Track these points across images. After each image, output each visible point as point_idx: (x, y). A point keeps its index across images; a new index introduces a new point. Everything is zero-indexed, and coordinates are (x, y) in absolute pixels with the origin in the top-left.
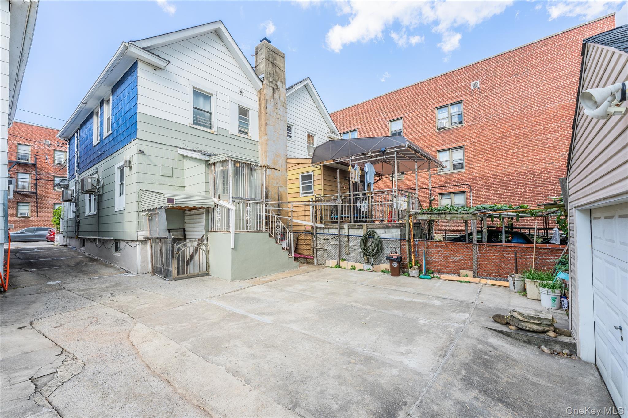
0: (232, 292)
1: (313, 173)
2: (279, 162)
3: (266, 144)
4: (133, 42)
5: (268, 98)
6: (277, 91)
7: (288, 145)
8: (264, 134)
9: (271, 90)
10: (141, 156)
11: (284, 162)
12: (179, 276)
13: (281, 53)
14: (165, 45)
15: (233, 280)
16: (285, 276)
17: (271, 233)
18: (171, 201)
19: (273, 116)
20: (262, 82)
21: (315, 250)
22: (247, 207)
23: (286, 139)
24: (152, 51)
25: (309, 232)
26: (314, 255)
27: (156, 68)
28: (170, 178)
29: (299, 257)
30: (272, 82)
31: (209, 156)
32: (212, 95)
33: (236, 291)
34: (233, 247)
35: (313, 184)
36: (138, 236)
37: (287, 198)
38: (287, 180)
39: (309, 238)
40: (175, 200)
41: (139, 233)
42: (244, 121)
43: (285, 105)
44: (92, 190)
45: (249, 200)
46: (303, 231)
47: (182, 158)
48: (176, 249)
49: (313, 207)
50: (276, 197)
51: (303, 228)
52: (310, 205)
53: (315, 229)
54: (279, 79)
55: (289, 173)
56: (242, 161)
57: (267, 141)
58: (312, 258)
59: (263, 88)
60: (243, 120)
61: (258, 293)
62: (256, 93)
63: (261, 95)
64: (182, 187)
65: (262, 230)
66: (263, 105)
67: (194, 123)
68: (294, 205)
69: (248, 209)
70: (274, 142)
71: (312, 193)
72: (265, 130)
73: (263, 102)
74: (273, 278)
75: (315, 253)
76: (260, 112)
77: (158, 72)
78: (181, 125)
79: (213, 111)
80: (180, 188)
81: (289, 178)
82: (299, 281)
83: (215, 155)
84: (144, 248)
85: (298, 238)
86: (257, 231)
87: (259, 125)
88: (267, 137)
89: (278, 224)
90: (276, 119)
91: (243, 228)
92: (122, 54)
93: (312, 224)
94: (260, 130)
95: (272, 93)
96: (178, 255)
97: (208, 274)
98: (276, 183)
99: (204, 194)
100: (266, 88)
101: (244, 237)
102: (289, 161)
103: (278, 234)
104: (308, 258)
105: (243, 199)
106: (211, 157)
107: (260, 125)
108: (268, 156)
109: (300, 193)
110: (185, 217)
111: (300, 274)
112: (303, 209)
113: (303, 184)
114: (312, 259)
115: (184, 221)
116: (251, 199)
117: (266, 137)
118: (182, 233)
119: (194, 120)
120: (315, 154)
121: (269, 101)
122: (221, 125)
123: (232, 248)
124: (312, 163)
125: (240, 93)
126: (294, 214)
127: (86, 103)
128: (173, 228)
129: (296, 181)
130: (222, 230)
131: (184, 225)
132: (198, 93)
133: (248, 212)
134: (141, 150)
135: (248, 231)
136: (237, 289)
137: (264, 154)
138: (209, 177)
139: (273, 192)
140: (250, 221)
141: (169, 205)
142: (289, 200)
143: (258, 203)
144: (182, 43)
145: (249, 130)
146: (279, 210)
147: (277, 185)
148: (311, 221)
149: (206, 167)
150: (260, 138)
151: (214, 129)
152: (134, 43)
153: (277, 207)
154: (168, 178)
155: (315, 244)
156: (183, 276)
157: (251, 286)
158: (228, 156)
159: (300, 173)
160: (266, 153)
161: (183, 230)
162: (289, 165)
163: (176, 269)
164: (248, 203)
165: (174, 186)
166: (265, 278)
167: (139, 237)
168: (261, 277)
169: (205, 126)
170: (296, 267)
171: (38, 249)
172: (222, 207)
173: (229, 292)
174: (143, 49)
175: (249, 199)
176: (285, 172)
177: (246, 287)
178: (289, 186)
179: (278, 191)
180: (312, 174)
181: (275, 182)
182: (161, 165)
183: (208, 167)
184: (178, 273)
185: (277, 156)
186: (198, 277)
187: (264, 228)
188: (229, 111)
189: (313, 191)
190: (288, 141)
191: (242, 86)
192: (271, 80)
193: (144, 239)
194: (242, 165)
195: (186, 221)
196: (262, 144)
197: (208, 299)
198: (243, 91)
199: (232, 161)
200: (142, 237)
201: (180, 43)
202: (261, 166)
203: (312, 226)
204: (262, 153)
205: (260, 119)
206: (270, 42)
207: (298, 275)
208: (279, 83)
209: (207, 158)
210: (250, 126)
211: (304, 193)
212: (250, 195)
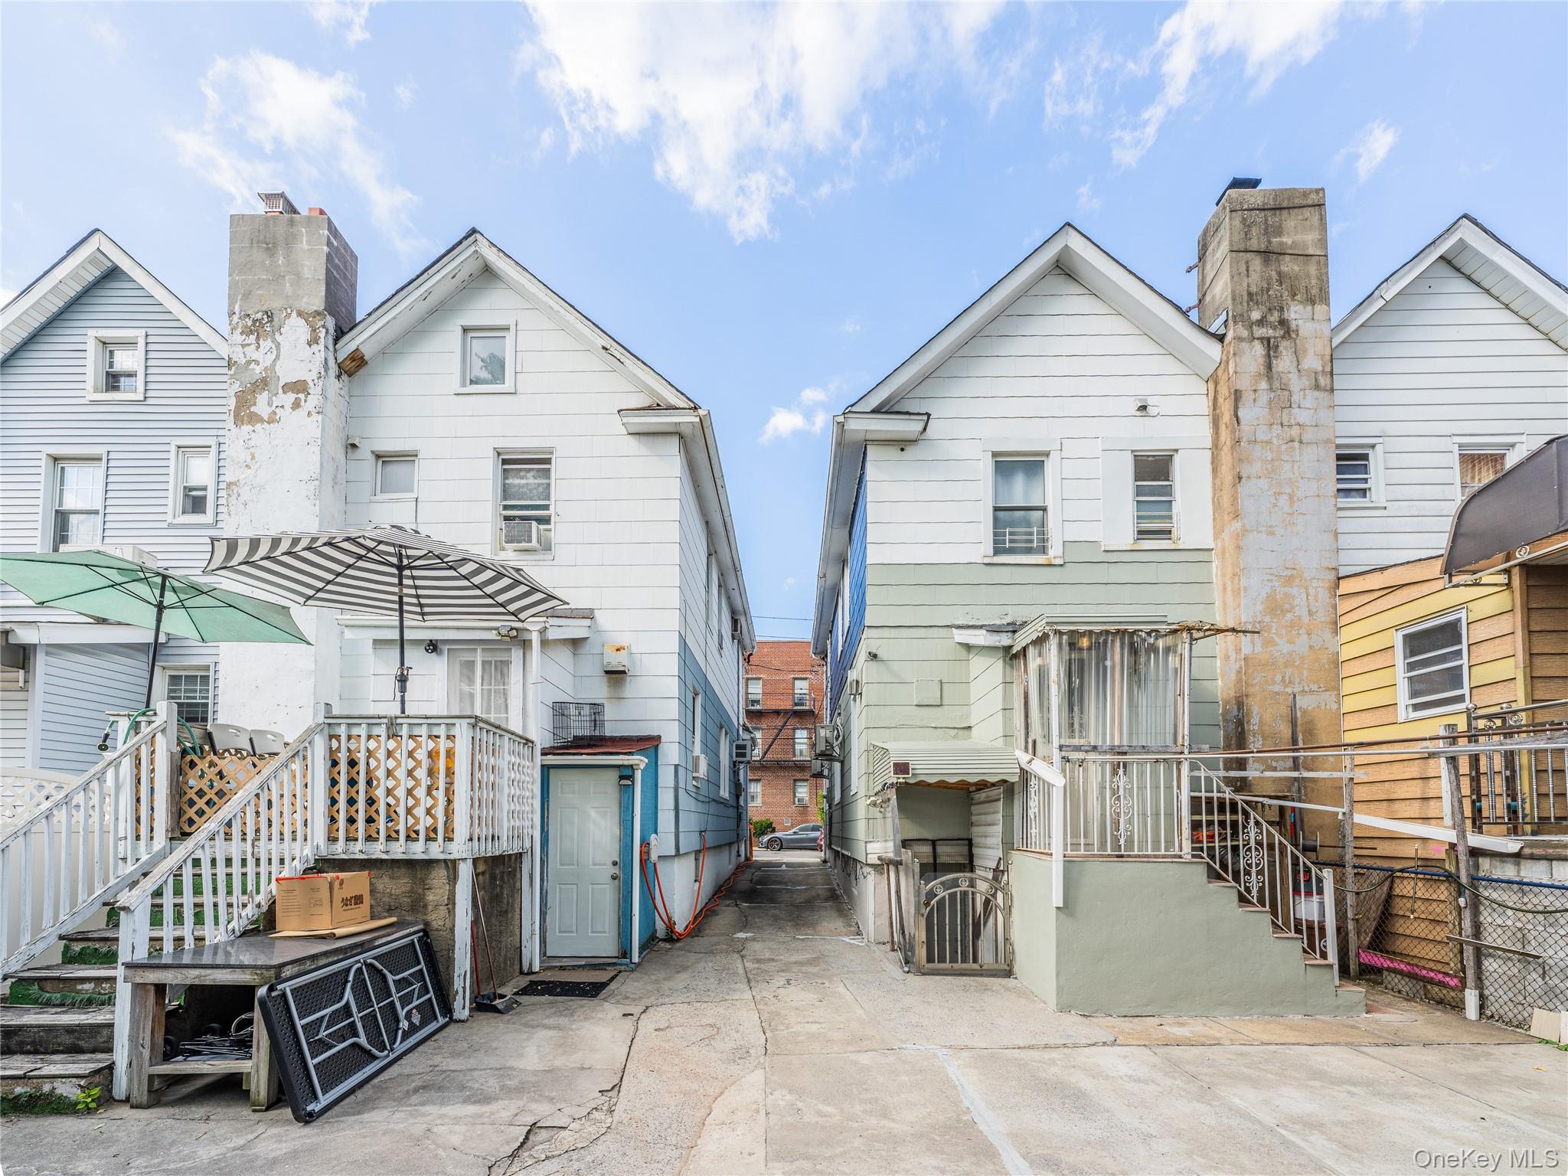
0: (1030, 1047)
1: (1463, 615)
2: (1296, 602)
3: (1238, 547)
4: (852, 406)
5: (1244, 384)
6: (1284, 345)
7: (1343, 526)
8: (1232, 516)
9: (1259, 349)
10: (873, 664)
11: (1324, 595)
12: (930, 965)
13: (1305, 194)
14: (925, 377)
15: (1064, 1008)
16: (1265, 1038)
17: (1217, 867)
18: (901, 768)
19: (1269, 442)
20: (1221, 338)
21: (1469, 951)
22: (1115, 773)
23: (1332, 509)
24: (895, 409)
25: (1435, 870)
26: (1463, 970)
27: (903, 444)
28: (934, 709)
29: (1389, 969)
30: (1261, 322)
31: (1010, 634)
32: (1047, 454)
33: (1046, 1047)
34: (1061, 906)
35: (1464, 661)
36: (867, 854)
37: (1338, 731)
38: (1336, 663)
39: (1443, 892)
40: (911, 767)
41: (869, 846)
42: (1154, 496)
43: (1323, 381)
44: (827, 752)
45: (1125, 753)
46: (1411, 863)
47: (963, 652)
48: (925, 892)
49: (1453, 760)
50: (1286, 732)
51: (1408, 850)
52: (1432, 755)
53: (1463, 858)
54: (1294, 295)
55: (1346, 634)
56: (1097, 628)
57: (1239, 536)
58: (1453, 982)
59: (1225, 358)
60: (1151, 495)
61: (1107, 1077)
62: (1202, 388)
63: (1219, 388)
64: (964, 728)
65: (1177, 852)
66: (1226, 417)
67: (997, 552)
68: (1358, 760)
69: (1121, 784)
70: (1271, 533)
71: (1460, 699)
72: (1234, 499)
73: (1226, 408)
74: (1212, 1032)
75: (1470, 963)
76: (1216, 447)
77: (911, 452)
78: (962, 567)
79: (1050, 503)
80: (960, 732)
81: (1346, 653)
82: (1318, 1075)
83: (1024, 624)
84: (880, 883)
85: (1391, 888)
86: (1156, 856)
87: (1214, 490)
88: (1239, 524)
89: (1252, 835)
90: (1284, 447)
91: (1103, 845)
92: (840, 444)
93: (1451, 836)
94: (1217, 507)
95: (1261, 361)
96: (928, 909)
97: (1009, 973)
98: (1283, 680)
99: (1000, 743)
100: (1234, 354)
101: (1101, 875)
102: (1345, 587)
103: (1254, 870)
104: (1431, 981)
105: (1099, 749)
106: (1017, 635)
107: (1217, 489)
108: (1246, 589)
109: (1401, 708)
110: (973, 807)
111: (1347, 1044)
112: (1414, 770)
113: (1411, 667)
114: (1452, 989)
115: (969, 818)
116: (1132, 749)
117: (1237, 526)
118: (966, 849)
119: (995, 542)
120: (1463, 530)
121: (1247, 397)
122: (1073, 533)
123: (1058, 908)
124: (1449, 570)
125: (1139, 413)
126: (1361, 793)
127: (825, 576)
128: (943, 837)
129: (1380, 661)
130: (1035, 848)
131: (969, 830)
132: (1006, 466)
133: (1121, 792)
134: (874, 651)
135: (1122, 856)
136: (1052, 1042)
137: (1229, 587)
138: (1015, 694)
139: (1267, 718)
140: (1130, 822)
141: (899, 778)
142: (1349, 738)
143: (1157, 761)
144: (964, 352)
145: (1175, 518)
146: (1295, 779)
147: (1286, 686)
148: (1448, 821)
149: (1008, 667)
150: (1218, 533)
151: (1055, 552)
152: (854, 409)
153: (1290, 770)
154: (930, 708)
155: (1467, 924)
156: (942, 965)
157: (1105, 1044)
158: (1050, 620)
159: (1398, 628)
160: (1236, 582)
161: (966, 842)
162: (1344, 606)
163: (925, 946)
164: (1119, 763)
165: (946, 728)
166: (1181, 1025)
167: (869, 856)
168: (1169, 1019)
169: (1029, 551)
170: (1350, 1008)
171: (788, 865)
172: (1039, 781)
173: (1022, 1045)
174: (873, 412)
175: (1125, 749)
176: (1328, 635)
177: (1084, 1041)
178: (1347, 686)
179: (1293, 707)
180: (1459, 620)
181: (1278, 678)
182: (914, 680)
183: (1012, 667)
184: (930, 960)
185: (1290, 580)
186: (981, 975)
187: (1187, 846)
188: (1101, 481)
189: (1466, 691)
190: (1341, 514)
191: (1143, 388)
192: (1256, 315)
193: (879, 862)
194: (1101, 640)
195: (974, 818)
196: (1223, 552)
197: (945, 1051)
198: (1150, 401)
199: (1060, 633)
200: (876, 856)
201: (960, 353)
202: (1175, 631)
203: (1453, 846)
204: (1224, 585)
205: (1215, 471)
206: (1253, 183)
207: (1336, 1044)
208: (1296, 313)
209: (1005, 640)
210: (1177, 507)
211: (1417, 707)
212: (1130, 734)
